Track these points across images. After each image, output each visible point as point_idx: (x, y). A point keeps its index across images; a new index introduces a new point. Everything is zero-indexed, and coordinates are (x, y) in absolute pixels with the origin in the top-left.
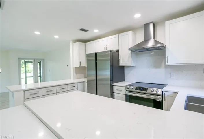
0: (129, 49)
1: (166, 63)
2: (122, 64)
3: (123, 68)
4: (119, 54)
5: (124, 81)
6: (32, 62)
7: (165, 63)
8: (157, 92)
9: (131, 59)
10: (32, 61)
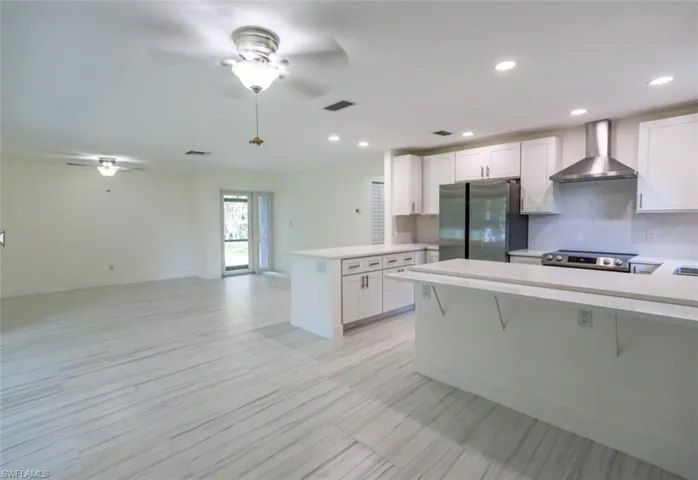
0: (551, 178)
1: (638, 208)
2: (526, 208)
3: (526, 217)
4: (520, 187)
5: (527, 247)
6: (245, 201)
7: (635, 208)
8: (605, 263)
9: (551, 198)
10: (244, 197)
